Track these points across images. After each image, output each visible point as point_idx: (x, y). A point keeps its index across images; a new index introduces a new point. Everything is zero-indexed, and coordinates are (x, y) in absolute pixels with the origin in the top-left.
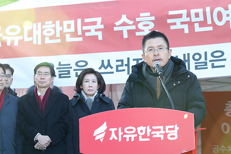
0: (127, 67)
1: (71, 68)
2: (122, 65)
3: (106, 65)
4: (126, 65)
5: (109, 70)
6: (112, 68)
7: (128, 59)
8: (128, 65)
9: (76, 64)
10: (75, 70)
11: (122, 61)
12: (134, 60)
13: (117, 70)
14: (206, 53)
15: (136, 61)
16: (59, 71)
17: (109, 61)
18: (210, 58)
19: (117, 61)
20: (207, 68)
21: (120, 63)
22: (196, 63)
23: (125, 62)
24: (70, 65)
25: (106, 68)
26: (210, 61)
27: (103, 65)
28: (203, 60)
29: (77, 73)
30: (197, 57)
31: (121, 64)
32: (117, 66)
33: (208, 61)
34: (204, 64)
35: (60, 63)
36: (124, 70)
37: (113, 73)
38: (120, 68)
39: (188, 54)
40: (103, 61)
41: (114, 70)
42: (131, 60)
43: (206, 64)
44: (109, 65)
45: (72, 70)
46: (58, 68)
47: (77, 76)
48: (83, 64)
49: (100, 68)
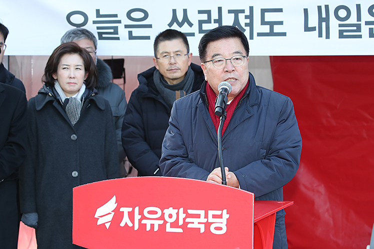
0: (217, 24)
1: (119, 22)
2: (208, 21)
3: (180, 18)
4: (215, 21)
5: (186, 29)
6: (191, 25)
7: (220, 9)
8: (219, 21)
9: (129, 15)
10: (126, 26)
11: (208, 12)
12: (230, 12)
13: (201, 30)
14: (358, 6)
15: (233, 14)
16: (98, 28)
17: (185, 11)
18: (366, 16)
19: (200, 12)
20: (360, 37)
21: (204, 17)
22: (340, 26)
23: (214, 16)
24: (116, 16)
25: (180, 25)
26: (367, 23)
27: (175, 19)
28: (353, 20)
29: (130, 33)
30: (342, 13)
31: (206, 19)
32: (201, 22)
33: (363, 23)
34: (355, 28)
35: (98, 11)
37: (193, 34)
38: (205, 27)
39: (327, 7)
40: (174, 11)
41: (195, 29)
42: (225, 12)
43: (359, 28)
44: (186, 19)
45: (121, 27)
46: (94, 22)
47: (131, 37)
48: (141, 15)
49: (170, 25)
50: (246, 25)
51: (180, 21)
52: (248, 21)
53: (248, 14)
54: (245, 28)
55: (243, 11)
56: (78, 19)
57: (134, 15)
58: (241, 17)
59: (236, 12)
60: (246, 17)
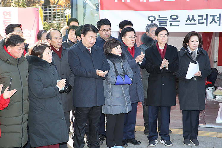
0: (205, 20)
1: (167, 20)
2: (202, 19)
3: (191, 18)
4: (205, 19)
5: (193, 22)
6: (195, 21)
7: (207, 15)
8: (206, 19)
9: (171, 17)
10: (170, 21)
11: (202, 16)
12: (211, 16)
13: (199, 23)
15: (212, 17)
16: (159, 22)
17: (193, 16)
19: (199, 16)
21: (201, 18)
23: (205, 17)
24: (166, 17)
25: (191, 21)
27: (188, 19)
29: (171, 24)
32: (199, 20)
35: (159, 16)
36: (204, 23)
37: (196, 24)
38: (201, 21)
40: (189, 16)
41: (197, 22)
42: (209, 16)
44: (193, 19)
45: (168, 22)
46: (158, 20)
47: (171, 25)
48: (175, 17)
49: (187, 21)
50: (217, 20)
51: (191, 19)
52: (218, 19)
53: (219, 16)
54: (217, 22)
55: (216, 16)
56: (152, 19)
57: (173, 17)
58: (216, 18)
59: (213, 16)
60: (218, 18)
